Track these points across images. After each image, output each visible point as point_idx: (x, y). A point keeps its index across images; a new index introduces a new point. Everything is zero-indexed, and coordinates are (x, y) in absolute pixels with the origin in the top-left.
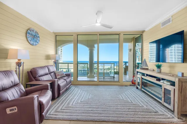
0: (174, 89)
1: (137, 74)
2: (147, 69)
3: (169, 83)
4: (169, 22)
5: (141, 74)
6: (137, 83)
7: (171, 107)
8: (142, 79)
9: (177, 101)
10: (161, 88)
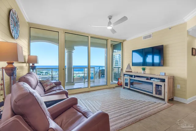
0: (165, 84)
1: (124, 76)
2: (131, 72)
3: (159, 81)
4: (150, 37)
5: (129, 76)
6: (123, 84)
7: (162, 97)
8: (131, 79)
9: (167, 91)
10: (152, 85)
